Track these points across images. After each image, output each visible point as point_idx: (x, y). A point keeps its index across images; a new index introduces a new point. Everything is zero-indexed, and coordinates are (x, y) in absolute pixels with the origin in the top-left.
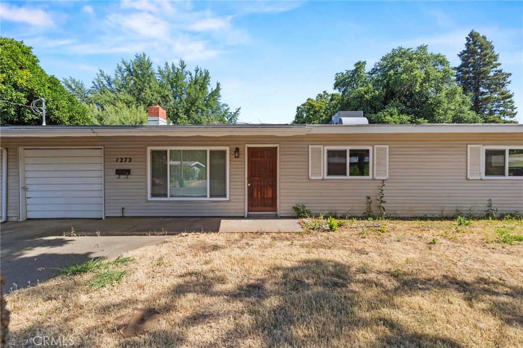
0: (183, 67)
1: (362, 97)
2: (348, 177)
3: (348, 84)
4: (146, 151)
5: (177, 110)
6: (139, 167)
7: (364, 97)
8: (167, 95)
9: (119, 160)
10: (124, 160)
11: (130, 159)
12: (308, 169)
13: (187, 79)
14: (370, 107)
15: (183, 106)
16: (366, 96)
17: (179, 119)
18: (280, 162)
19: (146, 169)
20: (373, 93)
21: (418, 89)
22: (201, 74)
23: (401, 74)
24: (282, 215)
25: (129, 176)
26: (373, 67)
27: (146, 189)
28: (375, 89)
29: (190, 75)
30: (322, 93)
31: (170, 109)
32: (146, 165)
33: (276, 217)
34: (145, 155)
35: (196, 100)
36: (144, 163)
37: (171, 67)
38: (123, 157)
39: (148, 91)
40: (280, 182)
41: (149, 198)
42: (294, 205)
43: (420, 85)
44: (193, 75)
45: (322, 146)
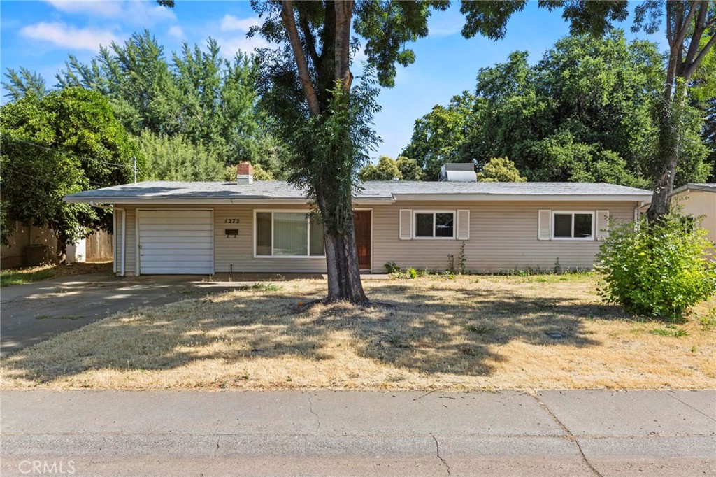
0: (215, 51)
1: (518, 112)
2: (434, 238)
3: (499, 89)
4: (252, 214)
5: (208, 128)
6: (246, 227)
7: (522, 112)
8: (193, 105)
9: (228, 221)
10: (232, 221)
11: (238, 220)
12: (399, 230)
13: (221, 73)
14: (532, 129)
15: (219, 122)
16: (524, 111)
17: (211, 143)
18: (374, 223)
19: (252, 229)
20: (535, 107)
21: (605, 101)
22: (246, 63)
23: (580, 77)
24: (375, 272)
25: (237, 236)
26: (542, 59)
27: (252, 248)
28: (540, 100)
29: (228, 65)
30: (461, 95)
31: (196, 128)
32: (252, 226)
33: (370, 273)
34: (252, 217)
35: (241, 110)
36: (250, 224)
37: (192, 51)
38: (232, 218)
39: (161, 98)
40: (373, 242)
41: (255, 256)
42: (385, 263)
43: (610, 94)
44: (232, 65)
45: (411, 210)
